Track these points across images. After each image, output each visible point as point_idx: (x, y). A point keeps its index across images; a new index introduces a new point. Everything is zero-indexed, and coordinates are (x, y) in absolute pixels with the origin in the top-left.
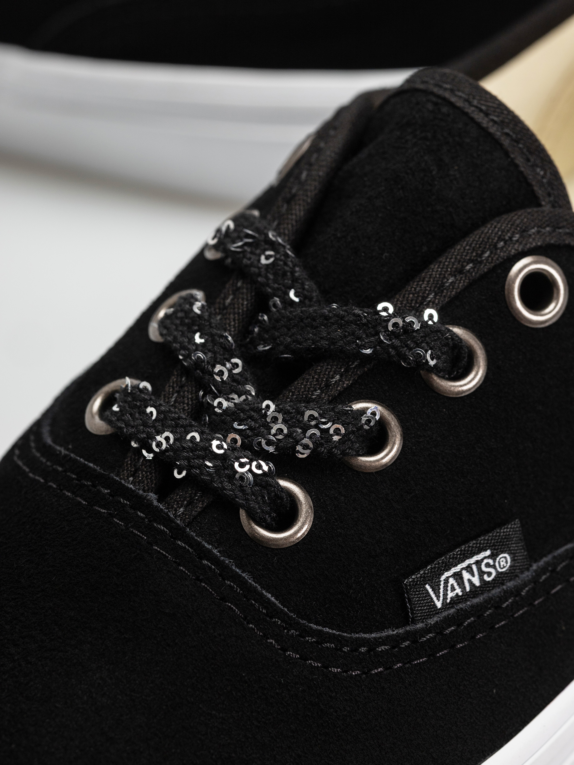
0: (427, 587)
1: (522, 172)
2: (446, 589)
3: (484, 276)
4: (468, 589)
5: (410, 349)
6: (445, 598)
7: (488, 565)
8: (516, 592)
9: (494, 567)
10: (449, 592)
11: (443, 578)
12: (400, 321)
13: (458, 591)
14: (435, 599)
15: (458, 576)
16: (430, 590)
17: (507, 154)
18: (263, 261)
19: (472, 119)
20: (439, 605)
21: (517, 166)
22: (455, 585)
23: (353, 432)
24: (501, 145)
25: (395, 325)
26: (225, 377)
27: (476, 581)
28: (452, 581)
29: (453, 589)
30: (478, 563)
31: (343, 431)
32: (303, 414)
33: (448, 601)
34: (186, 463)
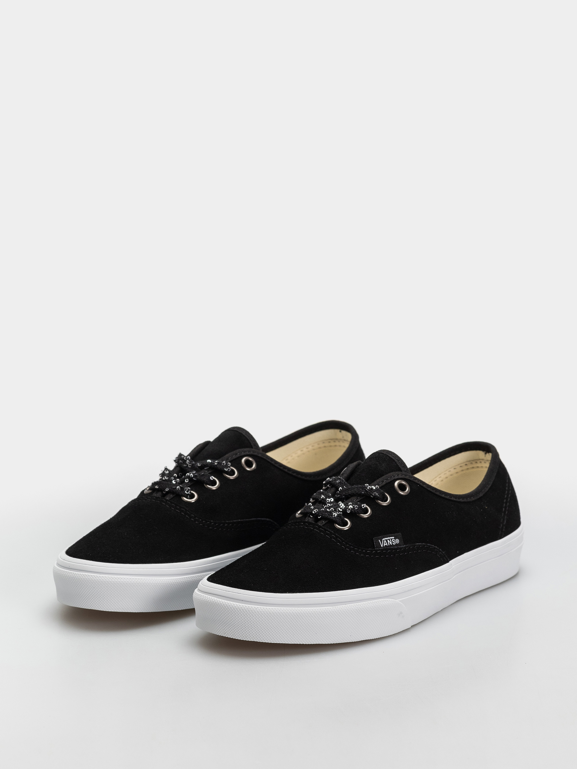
0: (379, 540)
1: (399, 467)
2: (384, 543)
3: (389, 483)
4: (389, 545)
5: (373, 493)
6: (383, 545)
7: (393, 540)
8: (401, 548)
9: (395, 541)
10: (384, 544)
11: (383, 539)
12: (370, 487)
13: (387, 544)
14: (381, 544)
15: (386, 540)
16: (380, 541)
17: (396, 463)
18: (337, 482)
19: (388, 456)
20: (382, 546)
21: (398, 466)
22: (386, 542)
23: (360, 508)
24: (395, 461)
25: (369, 488)
26: (329, 501)
27: (391, 543)
28: (385, 541)
29: (385, 543)
30: (392, 539)
31: (358, 507)
32: (348, 504)
33: (384, 546)
34: (321, 514)
